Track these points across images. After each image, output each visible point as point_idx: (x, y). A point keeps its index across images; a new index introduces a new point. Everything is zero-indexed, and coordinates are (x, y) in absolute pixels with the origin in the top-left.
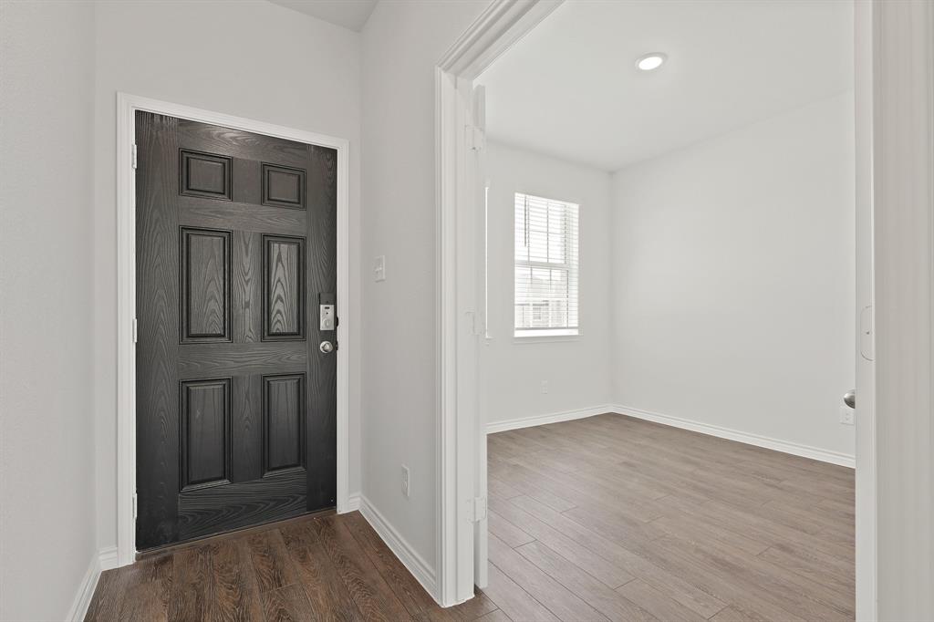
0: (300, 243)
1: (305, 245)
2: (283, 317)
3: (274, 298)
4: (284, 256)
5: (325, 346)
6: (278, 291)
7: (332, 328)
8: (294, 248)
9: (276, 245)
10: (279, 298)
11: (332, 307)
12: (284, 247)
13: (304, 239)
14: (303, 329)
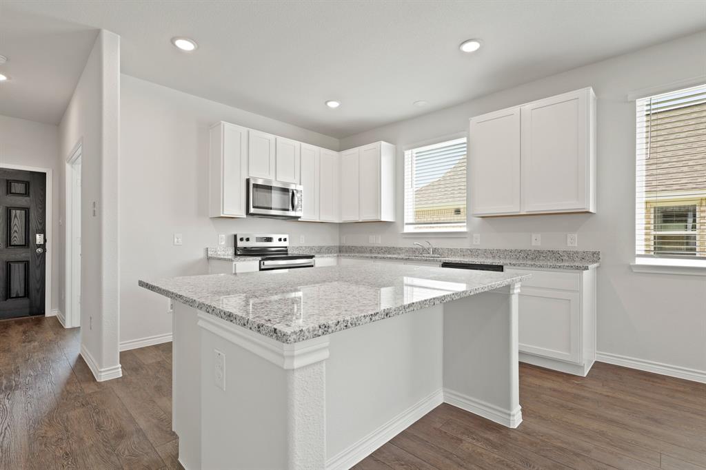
0: (27, 211)
1: (29, 211)
2: (17, 238)
3: (12, 232)
4: (18, 215)
5: (39, 250)
6: (14, 228)
7: (42, 243)
8: (23, 212)
9: (14, 211)
10: (16, 231)
11: (42, 235)
12: (18, 212)
13: (28, 209)
14: (27, 243)
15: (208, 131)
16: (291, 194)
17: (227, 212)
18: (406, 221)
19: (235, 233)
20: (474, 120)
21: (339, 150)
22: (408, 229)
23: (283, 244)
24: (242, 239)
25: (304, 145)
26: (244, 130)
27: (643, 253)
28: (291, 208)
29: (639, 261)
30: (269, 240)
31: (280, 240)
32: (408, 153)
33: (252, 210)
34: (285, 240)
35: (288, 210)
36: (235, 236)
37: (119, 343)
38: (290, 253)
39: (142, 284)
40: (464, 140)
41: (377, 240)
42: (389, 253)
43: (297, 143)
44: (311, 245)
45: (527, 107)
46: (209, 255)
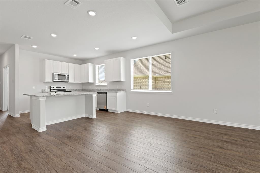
15: (42, 61)
16: (65, 76)
17: (47, 81)
18: (96, 82)
19: (50, 86)
20: (105, 61)
21: (80, 64)
22: (96, 84)
23: (64, 88)
24: (52, 87)
25: (70, 64)
26: (52, 61)
27: (133, 89)
28: (65, 79)
29: (131, 91)
30: (60, 87)
31: (63, 87)
32: (96, 66)
33: (54, 80)
34: (65, 87)
35: (64, 80)
36: (50, 87)
37: (19, 112)
38: (66, 91)
39: (24, 95)
40: (104, 65)
41: (90, 87)
42: (93, 90)
43: (68, 63)
44: (73, 89)
45: (113, 59)
46: (43, 91)
